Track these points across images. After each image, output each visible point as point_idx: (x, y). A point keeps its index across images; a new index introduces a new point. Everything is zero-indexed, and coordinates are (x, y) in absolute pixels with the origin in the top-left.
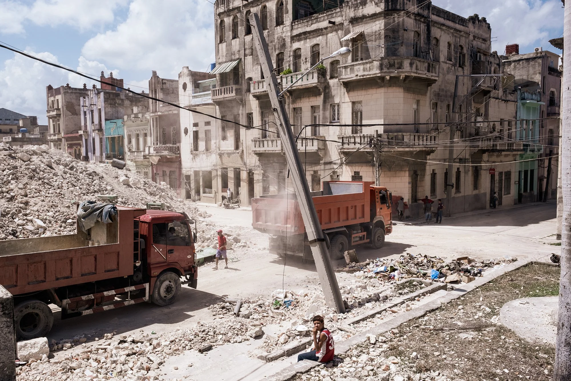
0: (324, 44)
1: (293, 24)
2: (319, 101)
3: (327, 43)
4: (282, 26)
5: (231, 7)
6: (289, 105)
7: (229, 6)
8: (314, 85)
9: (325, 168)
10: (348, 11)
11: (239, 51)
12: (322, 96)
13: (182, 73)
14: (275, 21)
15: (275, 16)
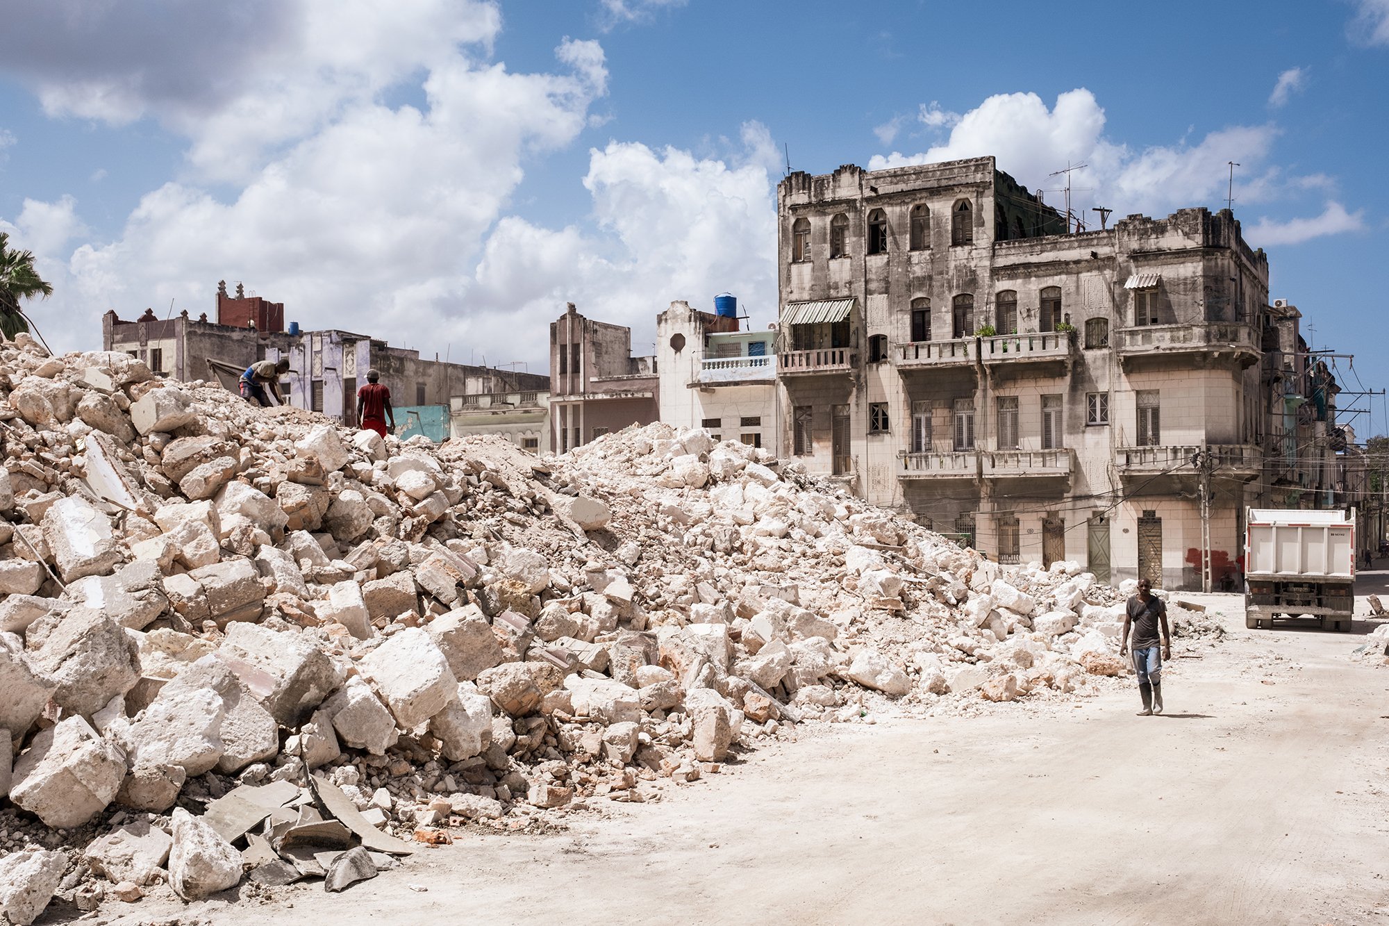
0: (1073, 289)
1: (997, 247)
2: (1061, 386)
3: (1078, 287)
4: (967, 248)
5: (828, 196)
6: (985, 390)
7: (823, 194)
8: (1058, 358)
9: (1074, 505)
10: (1126, 238)
11: (850, 283)
12: (1068, 378)
13: (669, 315)
14: (950, 236)
15: (950, 228)
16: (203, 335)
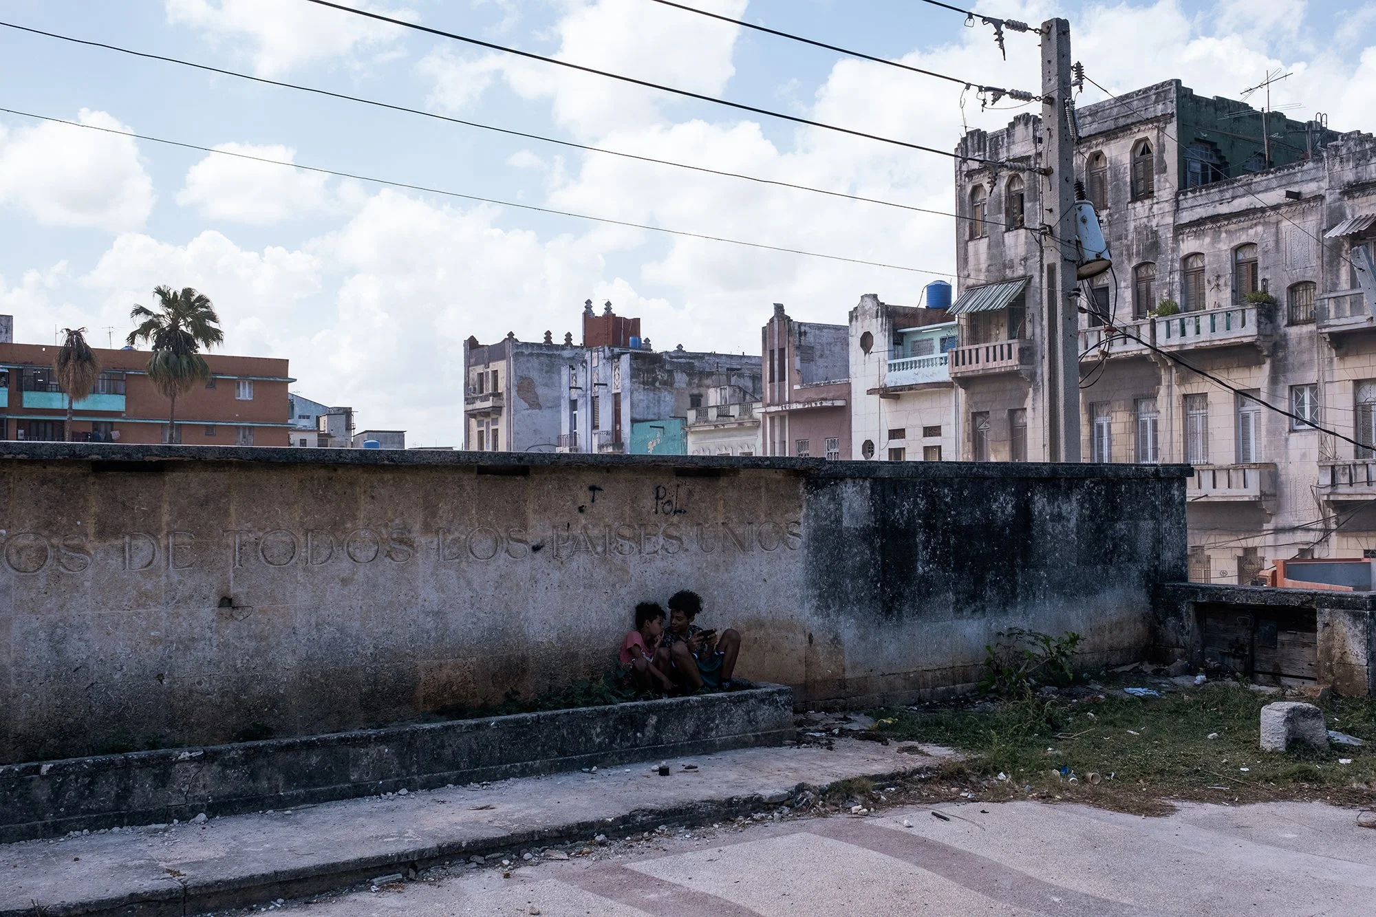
0: (1271, 244)
1: (1181, 197)
2: (1258, 378)
3: (1277, 242)
4: (1148, 202)
5: (1003, 156)
6: (1170, 386)
7: (997, 154)
8: (1245, 340)
9: (1276, 540)
10: (1337, 167)
11: (1025, 259)
12: (1267, 367)
13: (860, 311)
14: (1129, 189)
15: (1128, 179)
16: (531, 355)
